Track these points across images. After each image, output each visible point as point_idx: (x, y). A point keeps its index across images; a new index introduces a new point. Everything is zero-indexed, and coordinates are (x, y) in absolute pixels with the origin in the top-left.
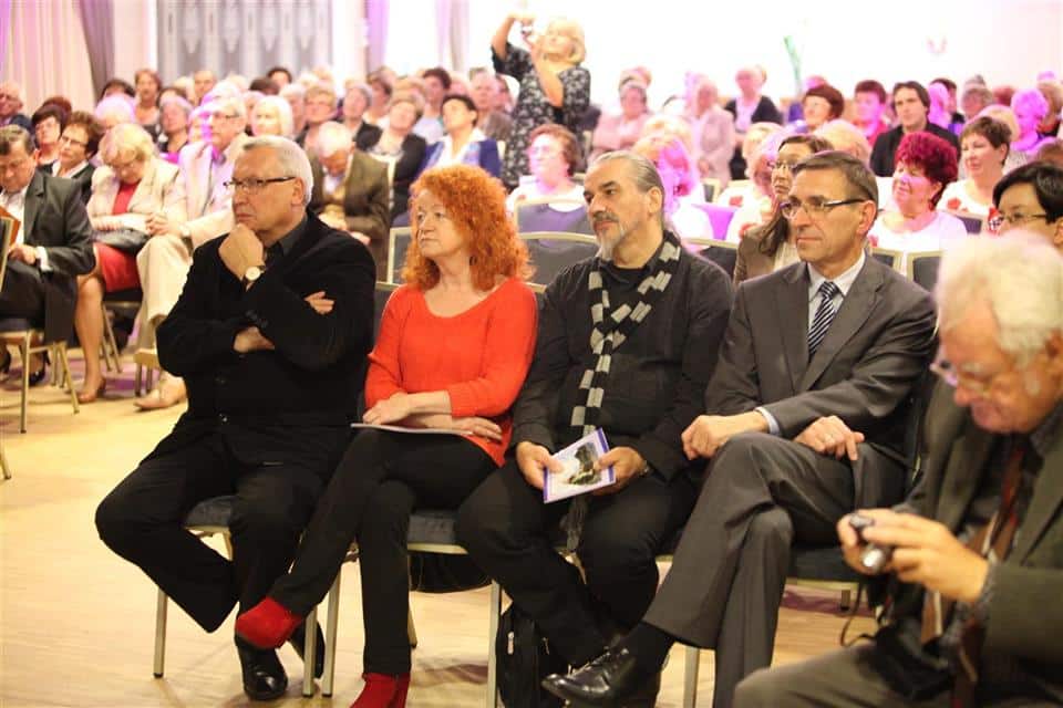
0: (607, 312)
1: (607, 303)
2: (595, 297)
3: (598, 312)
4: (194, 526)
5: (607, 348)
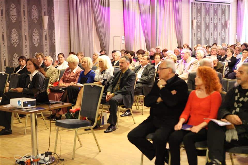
0: (239, 98)
1: (239, 96)
2: (236, 94)
3: (236, 98)
4: (149, 139)
5: (238, 107)
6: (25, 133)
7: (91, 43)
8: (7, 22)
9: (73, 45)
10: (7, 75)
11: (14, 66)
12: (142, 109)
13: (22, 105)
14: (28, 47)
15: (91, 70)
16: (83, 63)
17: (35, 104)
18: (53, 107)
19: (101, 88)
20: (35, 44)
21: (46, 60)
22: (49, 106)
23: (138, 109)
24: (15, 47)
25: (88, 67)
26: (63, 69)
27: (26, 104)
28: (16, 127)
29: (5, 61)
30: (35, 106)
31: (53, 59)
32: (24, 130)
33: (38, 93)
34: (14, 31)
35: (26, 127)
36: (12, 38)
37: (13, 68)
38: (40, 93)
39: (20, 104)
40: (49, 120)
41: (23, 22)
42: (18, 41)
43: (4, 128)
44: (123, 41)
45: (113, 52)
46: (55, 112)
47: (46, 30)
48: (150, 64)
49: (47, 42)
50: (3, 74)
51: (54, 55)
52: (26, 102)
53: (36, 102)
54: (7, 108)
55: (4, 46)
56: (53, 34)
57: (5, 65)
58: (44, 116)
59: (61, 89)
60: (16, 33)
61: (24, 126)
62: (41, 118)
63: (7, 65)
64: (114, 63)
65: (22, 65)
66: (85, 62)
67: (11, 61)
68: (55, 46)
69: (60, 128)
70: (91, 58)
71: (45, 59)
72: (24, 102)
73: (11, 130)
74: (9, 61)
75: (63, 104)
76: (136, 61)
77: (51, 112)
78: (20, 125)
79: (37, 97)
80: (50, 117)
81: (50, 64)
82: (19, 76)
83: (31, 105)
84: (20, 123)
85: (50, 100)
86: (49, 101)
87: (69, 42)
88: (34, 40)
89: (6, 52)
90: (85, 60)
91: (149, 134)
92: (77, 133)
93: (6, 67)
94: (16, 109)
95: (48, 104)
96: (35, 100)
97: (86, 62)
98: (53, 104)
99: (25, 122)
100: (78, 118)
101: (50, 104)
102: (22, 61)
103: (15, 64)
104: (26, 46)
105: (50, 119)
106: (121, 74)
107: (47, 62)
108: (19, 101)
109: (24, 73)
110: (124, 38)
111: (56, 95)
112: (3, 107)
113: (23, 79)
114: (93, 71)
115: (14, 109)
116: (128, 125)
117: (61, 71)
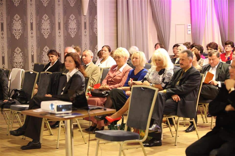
6: (57, 147)
7: (145, 33)
8: (37, 6)
9: (121, 37)
10: (36, 74)
11: (43, 63)
12: (210, 123)
13: (56, 109)
14: (62, 38)
15: (144, 68)
16: (134, 60)
17: (71, 108)
18: (93, 113)
19: (154, 91)
20: (71, 34)
21: (85, 56)
22: (88, 112)
23: (205, 122)
24: (46, 38)
25: (140, 64)
26: (108, 67)
27: (60, 108)
28: (46, 140)
29: (33, 56)
30: (70, 112)
31: (94, 54)
32: (56, 144)
33: (75, 96)
34: (46, 17)
35: (59, 140)
36: (42, 27)
37: (43, 65)
38: (77, 96)
39: (53, 108)
40: (88, 133)
41: (56, 6)
42: (50, 31)
43: (31, 140)
44: (189, 31)
45: (174, 46)
46: (95, 121)
47: (86, 16)
48: (225, 62)
49: (87, 32)
50: (31, 73)
51: (96, 49)
52: (60, 106)
53: (72, 106)
54: (37, 112)
55: (32, 37)
56: (95, 22)
57: (33, 61)
58: (82, 128)
59: (104, 92)
60: (47, 20)
61: (57, 139)
62: (78, 129)
63: (35, 62)
64: (176, 60)
65: (53, 61)
66: (136, 58)
67: (40, 56)
68: (97, 37)
69: (102, 141)
70: (144, 53)
71: (83, 54)
72: (57, 106)
73: (40, 143)
74: (38, 56)
75: (105, 110)
76: (205, 57)
77: (90, 123)
78: (52, 138)
79: (73, 100)
80: (88, 129)
81: (89, 61)
82: (51, 75)
83: (66, 110)
84: (51, 135)
85: (89, 105)
86: (87, 106)
87: (115, 31)
88: (70, 29)
89: (35, 44)
90: (137, 56)
91: (214, 150)
92: (122, 148)
93: (34, 64)
94: (48, 114)
95: (87, 109)
96: (71, 103)
97: (138, 59)
98: (93, 109)
99: (57, 134)
100: (124, 130)
101: (89, 109)
102: (52, 57)
103: (46, 60)
104: (60, 36)
105: (88, 131)
106: (182, 73)
107: (86, 58)
108: (52, 105)
109: (57, 71)
110: (190, 27)
111: (98, 99)
112: (32, 111)
113: (56, 79)
114: (146, 70)
115: (46, 114)
116: (190, 141)
117: (104, 70)
